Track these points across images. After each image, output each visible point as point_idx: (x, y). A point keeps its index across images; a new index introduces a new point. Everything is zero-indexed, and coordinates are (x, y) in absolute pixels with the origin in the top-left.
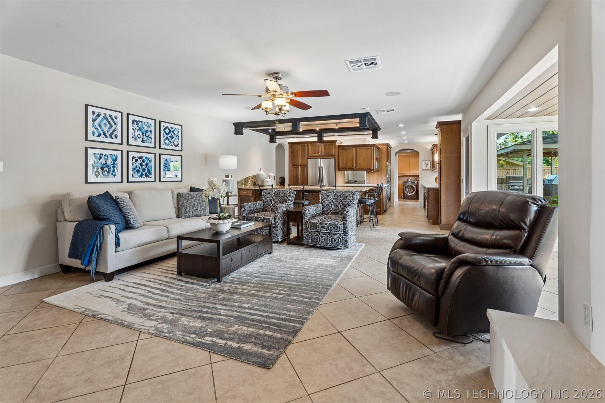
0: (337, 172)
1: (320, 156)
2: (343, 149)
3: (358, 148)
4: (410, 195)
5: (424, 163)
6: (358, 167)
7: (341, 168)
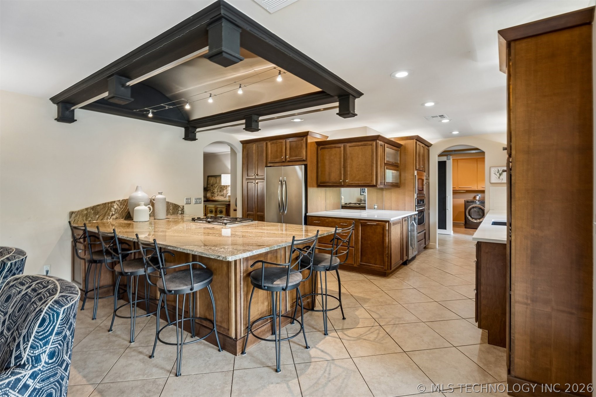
0: (310, 190)
1: (283, 162)
2: (325, 148)
3: (348, 145)
4: (475, 221)
5: (493, 170)
6: (348, 182)
7: (321, 183)
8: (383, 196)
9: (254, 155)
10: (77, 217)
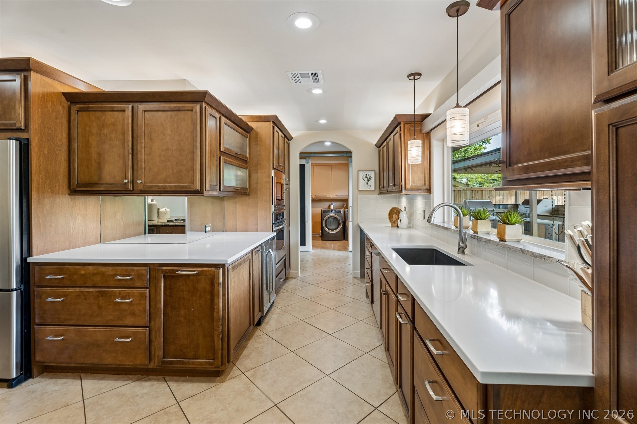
2: (87, 110)
3: (141, 107)
4: (332, 232)
5: (361, 175)
6: (141, 183)
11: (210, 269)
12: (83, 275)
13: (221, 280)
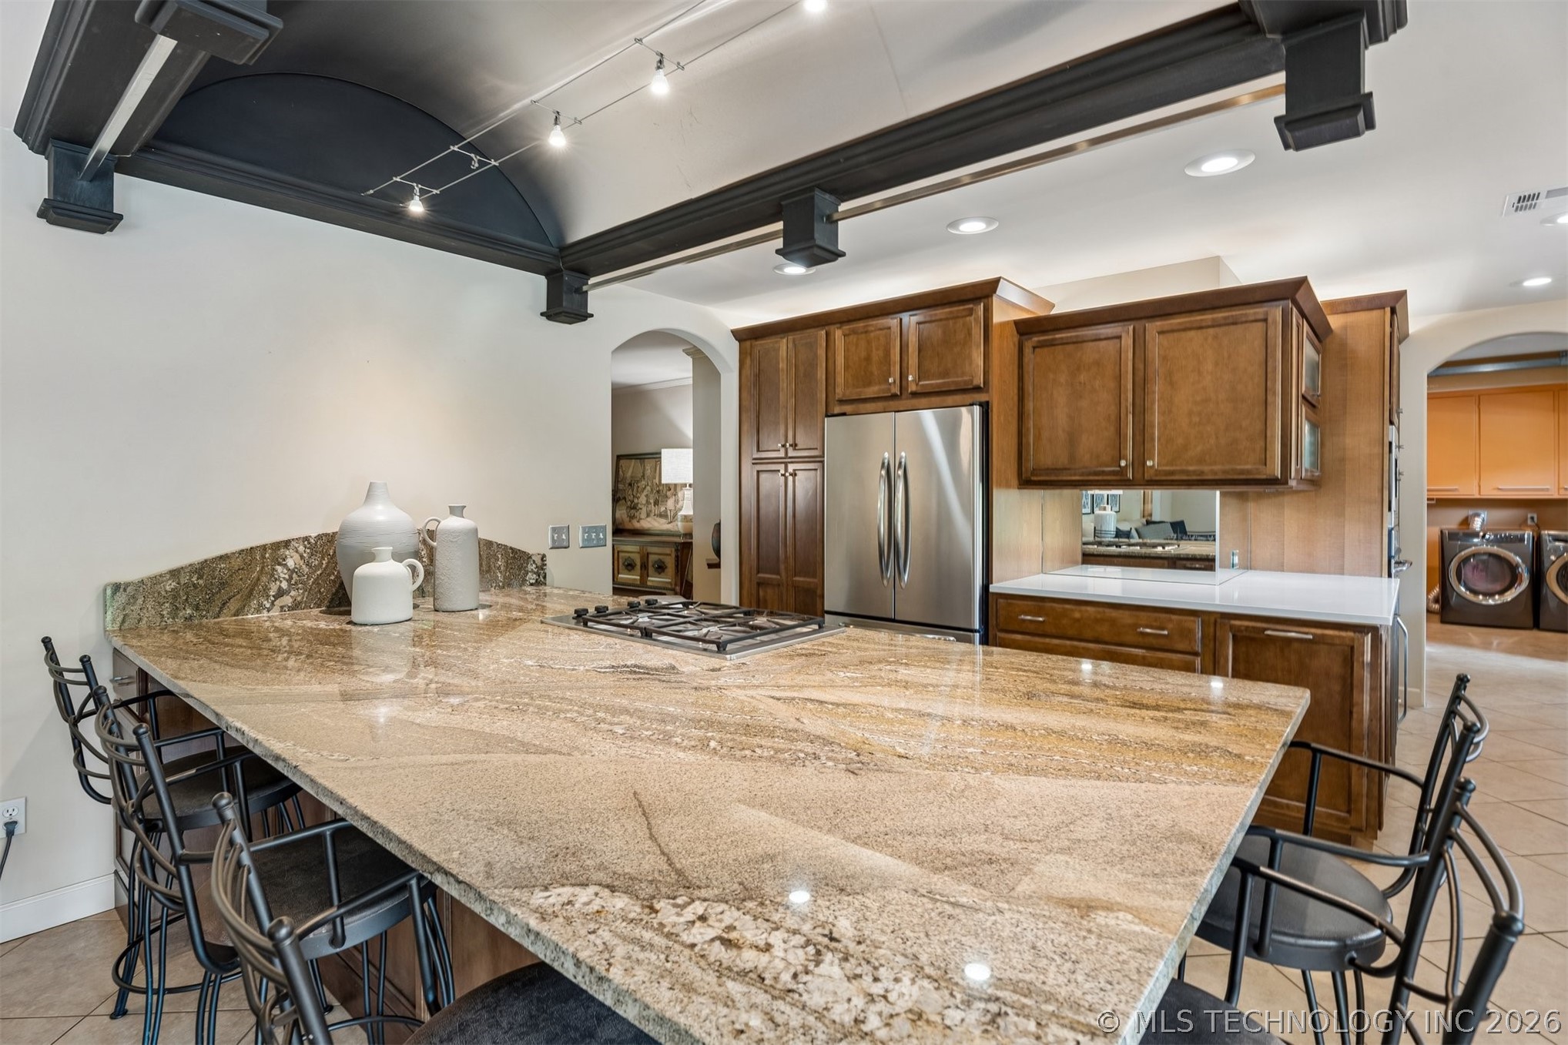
0: (999, 496)
1: (894, 397)
2: (1051, 344)
3: (1153, 327)
4: (1491, 603)
6: (1153, 466)
7: (1035, 472)
8: (1244, 519)
9: (783, 376)
10: (136, 607)
11: (1343, 634)
12: (1078, 620)
13: (1368, 657)
